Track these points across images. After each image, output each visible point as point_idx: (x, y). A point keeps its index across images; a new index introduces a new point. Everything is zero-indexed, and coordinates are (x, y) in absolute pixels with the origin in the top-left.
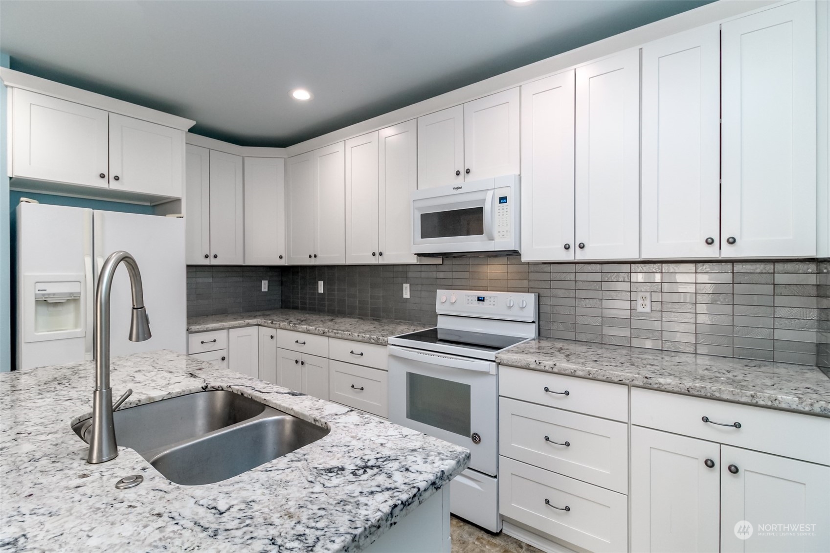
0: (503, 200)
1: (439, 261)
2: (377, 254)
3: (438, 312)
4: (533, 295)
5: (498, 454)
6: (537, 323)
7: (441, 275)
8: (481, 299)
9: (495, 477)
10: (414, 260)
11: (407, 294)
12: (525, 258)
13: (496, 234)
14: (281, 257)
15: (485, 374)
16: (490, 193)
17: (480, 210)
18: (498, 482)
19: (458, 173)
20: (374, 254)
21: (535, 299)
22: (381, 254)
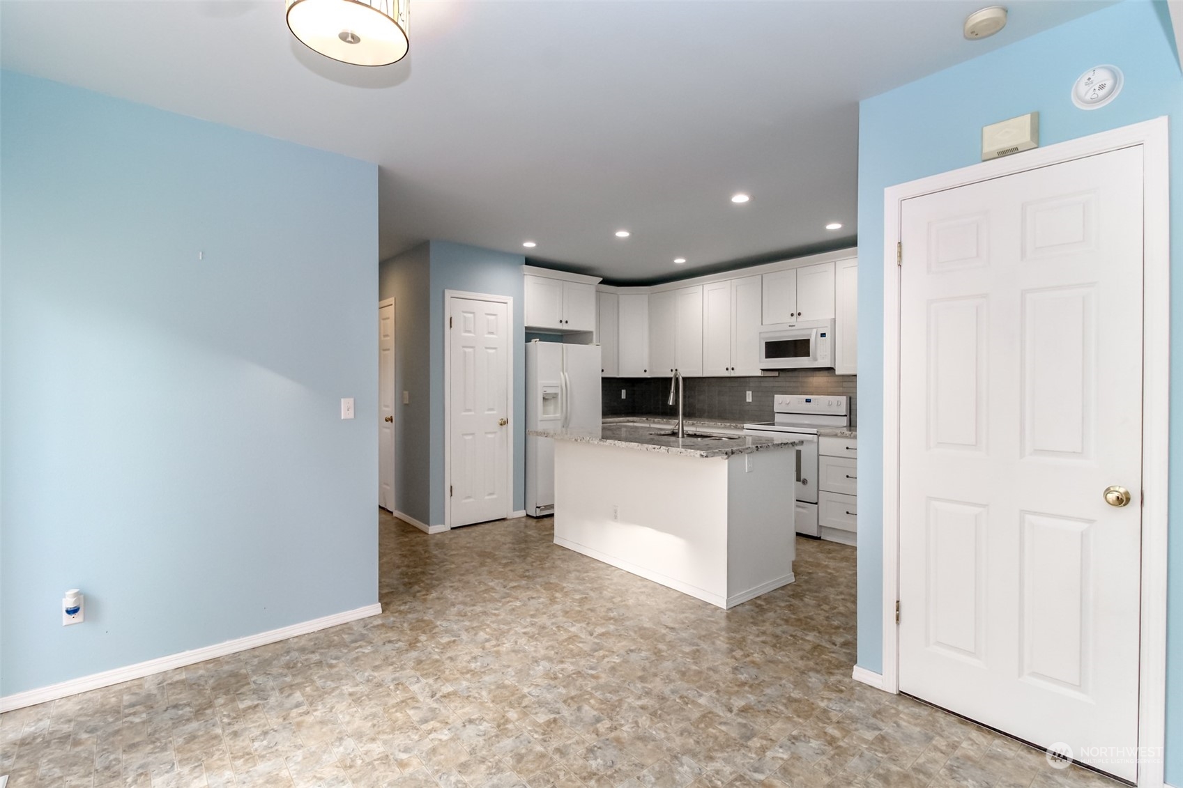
0: (823, 335)
1: (776, 374)
2: (730, 369)
3: (775, 411)
4: (845, 397)
5: (818, 490)
6: (848, 416)
7: (777, 384)
8: (808, 401)
9: (816, 504)
10: (759, 373)
11: (749, 399)
12: (837, 373)
13: (819, 357)
14: (645, 371)
15: (810, 442)
16: (815, 331)
17: (808, 341)
18: (818, 507)
19: (792, 315)
20: (727, 369)
21: (847, 401)
22: (733, 369)
